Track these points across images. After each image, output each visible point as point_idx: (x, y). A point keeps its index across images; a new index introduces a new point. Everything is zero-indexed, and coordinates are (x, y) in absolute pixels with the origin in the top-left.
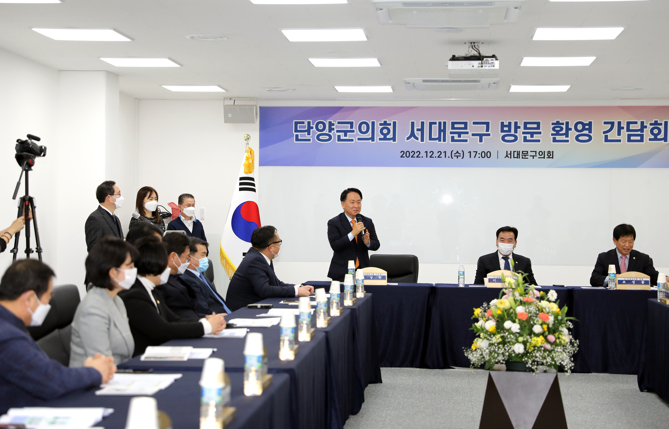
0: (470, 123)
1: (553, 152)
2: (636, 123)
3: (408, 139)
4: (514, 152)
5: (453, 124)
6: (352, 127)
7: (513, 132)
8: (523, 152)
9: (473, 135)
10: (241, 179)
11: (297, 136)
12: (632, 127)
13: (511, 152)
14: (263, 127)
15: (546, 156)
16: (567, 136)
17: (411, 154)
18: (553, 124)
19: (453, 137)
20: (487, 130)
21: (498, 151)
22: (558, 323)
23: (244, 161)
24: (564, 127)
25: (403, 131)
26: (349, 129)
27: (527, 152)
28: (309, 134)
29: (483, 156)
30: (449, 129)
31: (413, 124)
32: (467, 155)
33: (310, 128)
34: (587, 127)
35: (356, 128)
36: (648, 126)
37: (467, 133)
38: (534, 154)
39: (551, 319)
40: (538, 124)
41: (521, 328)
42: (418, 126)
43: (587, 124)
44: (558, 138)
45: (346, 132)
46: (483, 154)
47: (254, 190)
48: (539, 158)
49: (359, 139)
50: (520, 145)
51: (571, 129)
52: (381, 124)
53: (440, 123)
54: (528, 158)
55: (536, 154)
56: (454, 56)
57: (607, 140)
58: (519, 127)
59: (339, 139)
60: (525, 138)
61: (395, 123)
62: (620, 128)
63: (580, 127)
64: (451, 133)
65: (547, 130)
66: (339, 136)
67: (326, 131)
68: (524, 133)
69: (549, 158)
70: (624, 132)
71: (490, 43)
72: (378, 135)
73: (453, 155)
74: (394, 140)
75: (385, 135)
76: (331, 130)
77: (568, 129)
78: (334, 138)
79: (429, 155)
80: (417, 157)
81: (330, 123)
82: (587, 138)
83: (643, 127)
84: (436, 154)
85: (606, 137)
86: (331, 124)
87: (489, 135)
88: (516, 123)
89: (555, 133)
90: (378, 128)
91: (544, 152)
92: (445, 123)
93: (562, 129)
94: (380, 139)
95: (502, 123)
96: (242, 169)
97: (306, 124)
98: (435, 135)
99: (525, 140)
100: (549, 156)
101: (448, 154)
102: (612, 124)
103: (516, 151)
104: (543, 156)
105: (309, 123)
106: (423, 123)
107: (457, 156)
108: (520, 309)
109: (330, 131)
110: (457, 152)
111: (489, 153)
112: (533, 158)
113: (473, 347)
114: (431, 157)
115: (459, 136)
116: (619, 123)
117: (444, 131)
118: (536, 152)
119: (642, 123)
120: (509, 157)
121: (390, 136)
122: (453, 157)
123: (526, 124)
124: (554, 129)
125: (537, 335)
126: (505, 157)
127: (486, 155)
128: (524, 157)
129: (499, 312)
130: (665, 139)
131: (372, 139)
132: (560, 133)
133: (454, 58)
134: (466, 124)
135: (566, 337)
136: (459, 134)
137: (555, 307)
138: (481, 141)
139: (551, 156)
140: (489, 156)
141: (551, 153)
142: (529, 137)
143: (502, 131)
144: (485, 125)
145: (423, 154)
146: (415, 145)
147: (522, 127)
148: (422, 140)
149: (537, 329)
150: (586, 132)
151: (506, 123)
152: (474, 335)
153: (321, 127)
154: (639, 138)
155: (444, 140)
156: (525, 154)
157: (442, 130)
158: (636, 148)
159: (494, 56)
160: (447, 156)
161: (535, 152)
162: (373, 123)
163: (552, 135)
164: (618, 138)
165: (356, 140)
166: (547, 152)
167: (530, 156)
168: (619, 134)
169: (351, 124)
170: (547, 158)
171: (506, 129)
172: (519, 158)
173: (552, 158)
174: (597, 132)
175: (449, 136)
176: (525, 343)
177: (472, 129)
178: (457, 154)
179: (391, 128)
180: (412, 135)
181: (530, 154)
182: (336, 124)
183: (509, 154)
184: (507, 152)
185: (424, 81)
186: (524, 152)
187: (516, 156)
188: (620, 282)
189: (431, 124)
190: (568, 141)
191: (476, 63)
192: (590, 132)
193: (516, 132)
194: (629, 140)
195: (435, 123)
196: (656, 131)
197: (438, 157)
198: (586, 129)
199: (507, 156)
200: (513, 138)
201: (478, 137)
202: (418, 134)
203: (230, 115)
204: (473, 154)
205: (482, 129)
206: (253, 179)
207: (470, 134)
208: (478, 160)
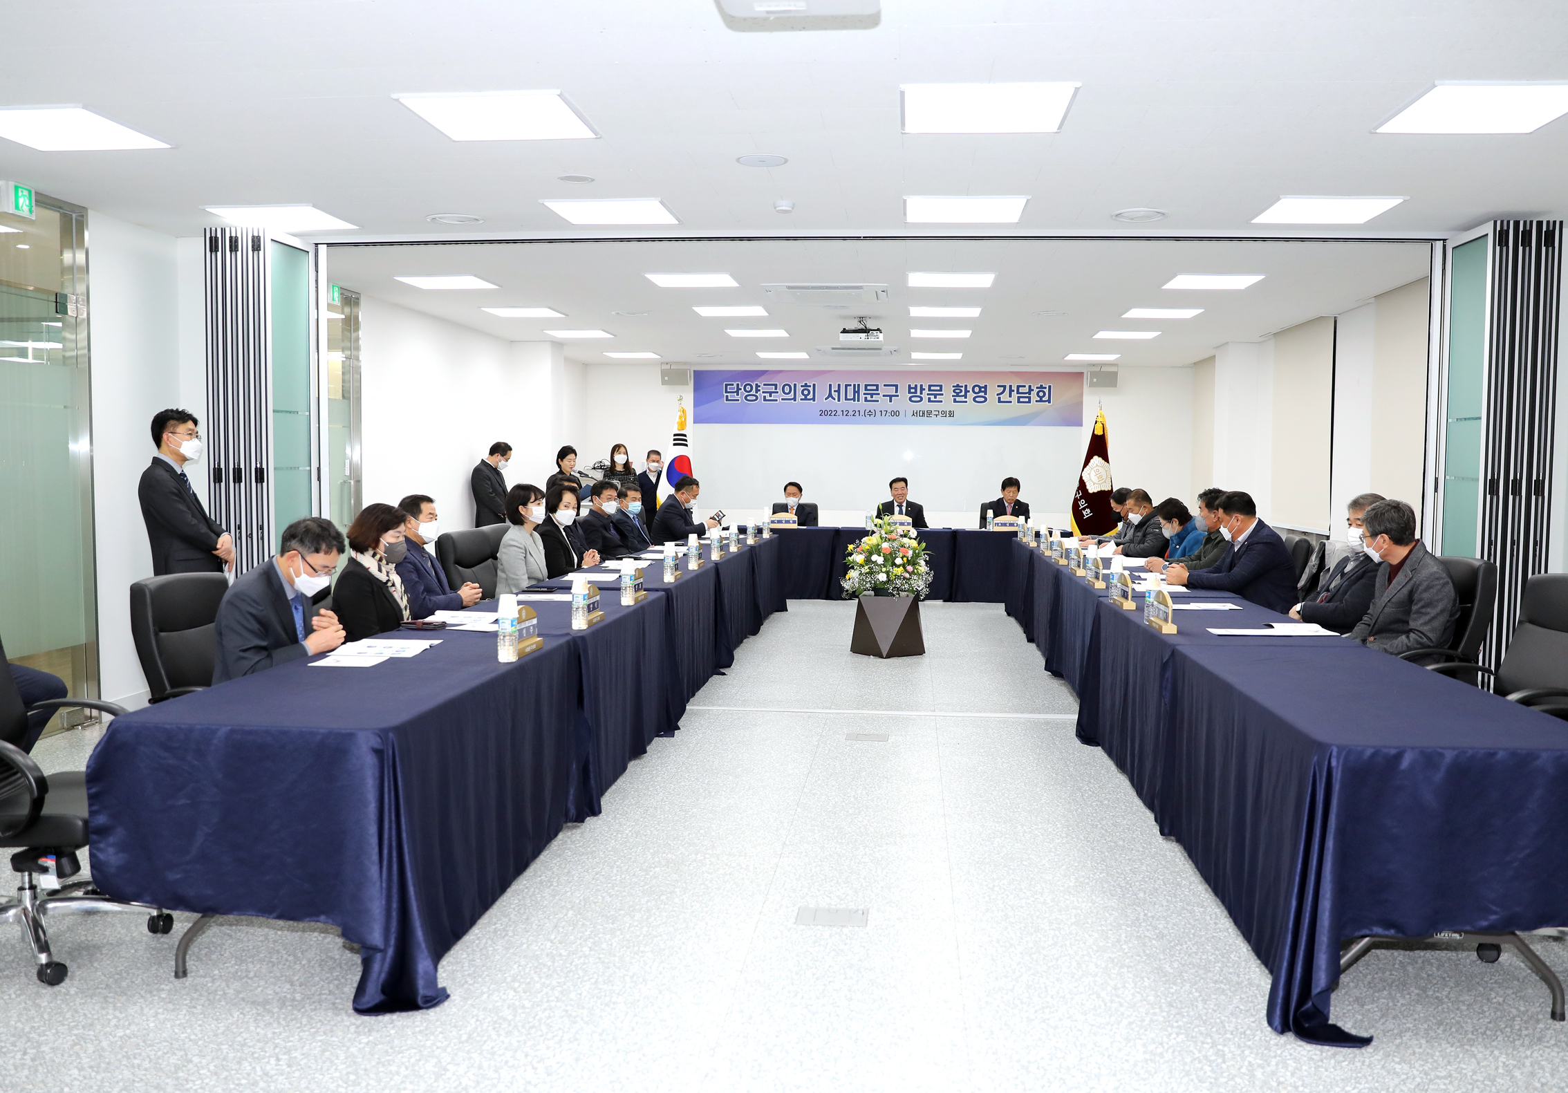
0: (881, 386)
1: (953, 411)
2: (1025, 386)
3: (826, 399)
4: (920, 411)
5: (866, 386)
6: (776, 389)
7: (918, 394)
8: (927, 411)
9: (884, 396)
10: (675, 435)
11: (727, 396)
12: (1021, 390)
13: (917, 411)
14: (696, 389)
15: (948, 415)
16: (966, 398)
17: (829, 413)
18: (953, 387)
19: (866, 398)
20: (896, 392)
21: (906, 410)
22: (916, 555)
23: (677, 419)
24: (963, 389)
25: (822, 393)
26: (774, 390)
27: (931, 411)
28: (738, 395)
29: (893, 415)
30: (862, 391)
31: (830, 385)
32: (878, 414)
33: (738, 389)
34: (983, 390)
35: (779, 390)
36: (1035, 389)
37: (879, 394)
38: (937, 413)
39: (910, 553)
40: (941, 386)
41: (885, 560)
42: (835, 388)
43: (983, 388)
44: (958, 399)
45: (771, 393)
46: (892, 413)
47: (686, 445)
48: (941, 417)
49: (782, 399)
50: (925, 405)
51: (969, 391)
52: (802, 386)
53: (854, 385)
54: (932, 417)
55: (939, 413)
56: (844, 329)
57: (1000, 401)
58: (924, 390)
59: (765, 400)
60: (929, 398)
61: (814, 385)
62: (1011, 391)
63: (977, 389)
64: (864, 394)
65: (948, 393)
66: (765, 397)
67: (753, 392)
68: (928, 394)
69: (950, 416)
70: (1014, 394)
71: (876, 318)
72: (800, 396)
74: (814, 401)
75: (806, 396)
77: (967, 391)
78: (761, 399)
79: (845, 413)
80: (834, 415)
82: (983, 399)
83: (1031, 390)
84: (851, 413)
85: (999, 398)
86: (757, 386)
87: (898, 396)
88: (921, 386)
89: (955, 394)
90: (799, 389)
91: (946, 411)
92: (859, 385)
93: (961, 391)
94: (801, 399)
95: (909, 386)
96: (676, 426)
97: (735, 386)
98: (850, 396)
99: (930, 400)
101: (862, 413)
102: (1005, 387)
104: (945, 415)
105: (738, 385)
106: (839, 385)
107: (870, 415)
108: (885, 545)
109: (756, 392)
110: (870, 411)
112: (937, 417)
113: (847, 577)
114: (846, 415)
115: (872, 397)
116: (1011, 386)
118: (939, 411)
119: (1030, 386)
120: (915, 416)
121: (810, 396)
122: (865, 415)
123: (930, 386)
124: (954, 391)
125: (898, 566)
126: (912, 416)
127: (895, 413)
128: (928, 415)
129: (868, 547)
130: (1049, 401)
131: (795, 399)
132: (960, 394)
133: (844, 331)
134: (877, 386)
135: (923, 568)
136: (872, 395)
137: (914, 543)
138: (891, 401)
139: (952, 415)
140: (897, 415)
141: (952, 413)
142: (932, 398)
143: (910, 392)
144: (894, 388)
145: (839, 413)
146: (833, 404)
147: (927, 389)
148: (839, 400)
149: (898, 561)
150: (982, 394)
151: (913, 386)
152: (847, 568)
153: (748, 388)
154: (1027, 400)
155: (858, 401)
156: (929, 413)
157: (857, 392)
158: (1025, 409)
159: (878, 330)
160: (861, 415)
162: (795, 385)
163: (953, 396)
164: (1009, 399)
165: (779, 400)
166: (949, 412)
167: (934, 415)
168: (1010, 396)
169: (776, 385)
170: (948, 417)
171: (913, 390)
172: (924, 417)
174: (992, 394)
175: (862, 397)
176: (887, 573)
177: (883, 390)
178: (870, 413)
179: (811, 389)
180: (830, 395)
181: (933, 413)
182: (762, 385)
183: (915, 413)
184: (913, 411)
185: (833, 349)
187: (921, 414)
188: (997, 524)
189: (846, 386)
190: (966, 402)
191: (863, 335)
192: (986, 394)
193: (921, 393)
194: (1019, 402)
195: (850, 385)
196: (1041, 394)
197: (853, 415)
198: (982, 392)
200: (918, 399)
201: (888, 398)
202: (835, 395)
203: (666, 378)
204: (884, 413)
205: (892, 391)
206: (685, 436)
207: (881, 395)
208: (888, 418)
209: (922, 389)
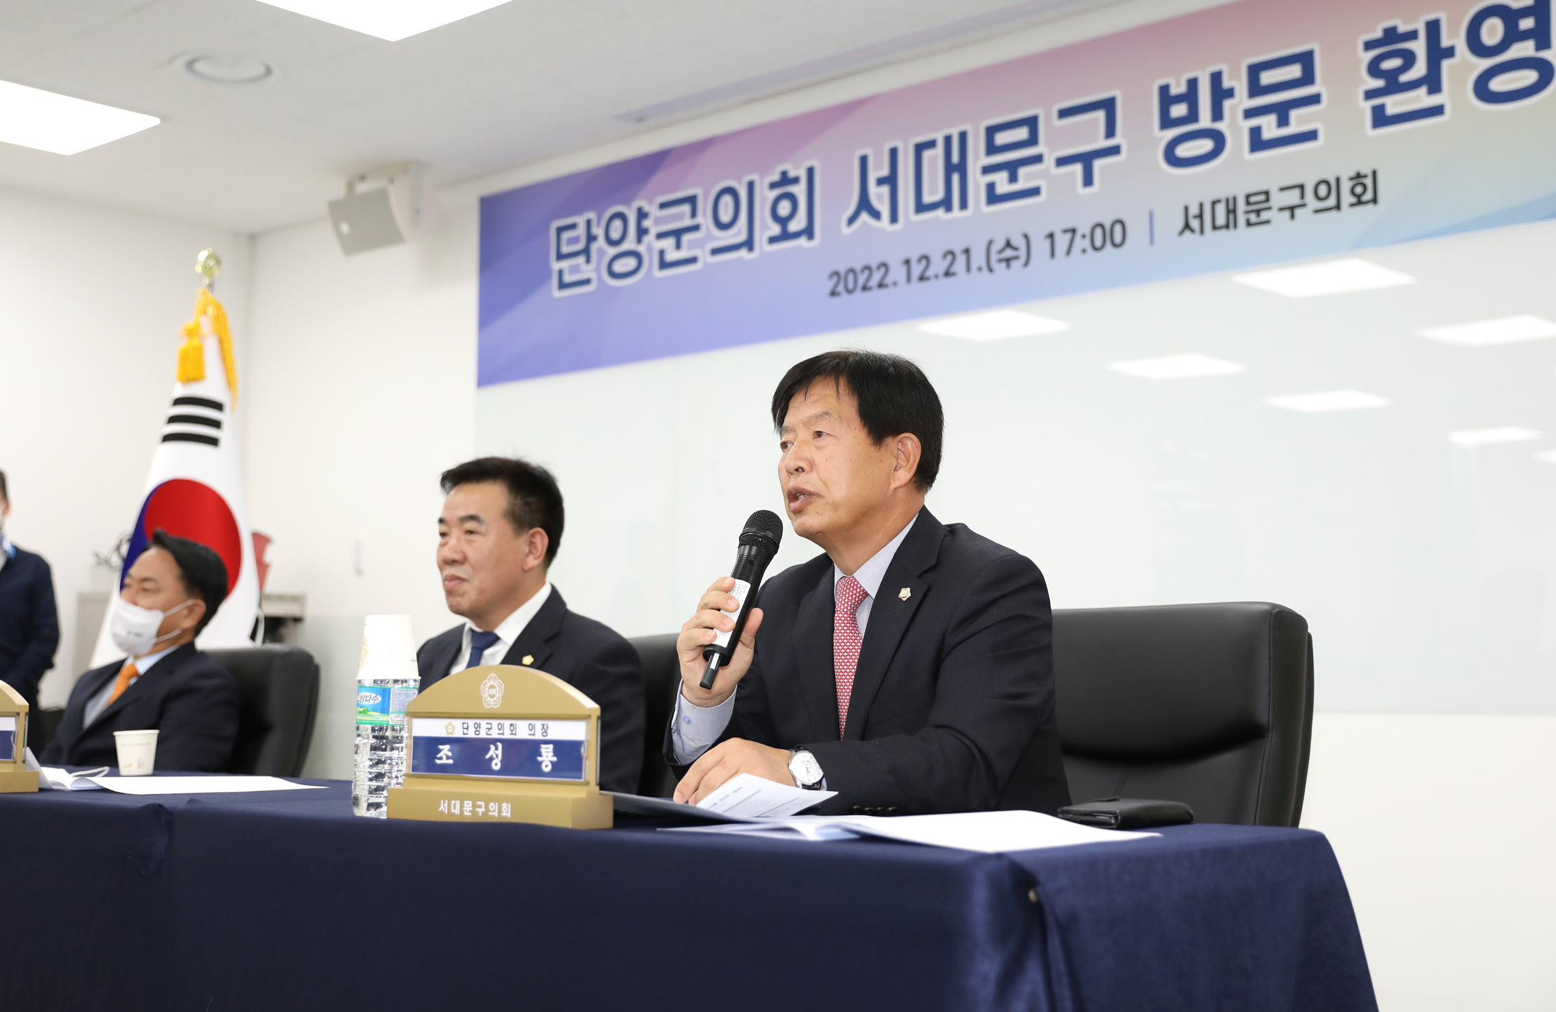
0: (1048, 116)
1: (1374, 173)
3: (851, 220)
4: (1214, 203)
5: (991, 131)
6: (695, 214)
8: (1248, 196)
9: (1061, 162)
11: (562, 273)
13: (1201, 206)
15: (1347, 199)
16: (1436, 87)
17: (862, 279)
18: (1369, 45)
19: (991, 187)
20: (1110, 132)
21: (1151, 214)
24: (1419, 47)
25: (837, 197)
26: (687, 222)
27: (1267, 193)
28: (589, 260)
29: (1098, 242)
30: (978, 158)
31: (864, 160)
32: (1040, 247)
33: (591, 238)
34: (1527, 24)
35: (704, 215)
37: (1038, 159)
38: (1293, 197)
40: (1306, 59)
42: (878, 170)
43: (1524, 12)
44: (1394, 104)
45: (679, 236)
46: (1098, 232)
48: (1317, 211)
49: (715, 252)
50: (1236, 171)
51: (1450, 52)
52: (773, 186)
53: (948, 140)
54: (1268, 222)
55: (1302, 196)
58: (1230, 93)
59: (663, 263)
60: (1256, 131)
61: (810, 171)
63: (1492, 32)
64: (987, 170)
65: (1344, 82)
66: (661, 253)
68: (1250, 113)
69: (1360, 203)
72: (765, 228)
73: (994, 257)
74: (811, 236)
75: (784, 222)
76: (642, 232)
77: (1438, 53)
78: (651, 261)
79: (917, 270)
80: (881, 285)
81: (640, 211)
82: (1529, 76)
84: (938, 266)
86: (642, 215)
87: (1115, 150)
88: (1216, 78)
89: (1379, 83)
90: (764, 199)
91: (1338, 180)
92: (963, 136)
93: (1409, 59)
94: (773, 240)
95: (1164, 90)
97: (583, 228)
98: (934, 189)
99: (1258, 142)
100: (1359, 197)
101: (978, 258)
103: (1219, 201)
104: (1332, 201)
105: (591, 224)
106: (894, 153)
107: (1008, 261)
109: (639, 241)
110: (1008, 244)
111: (1118, 229)
112: (1292, 216)
114: (922, 278)
115: (1014, 178)
117: (962, 168)
118: (1302, 187)
120: (1193, 231)
121: (798, 222)
122: (994, 264)
124: (1374, 69)
126: (1181, 233)
127: (1108, 236)
128: (1253, 218)
131: (749, 244)
132: (1404, 78)
134: (1032, 123)
136: (1017, 169)
138: (1088, 180)
139: (1368, 196)
140: (1118, 239)
141: (1368, 182)
142: (1269, 127)
143: (1167, 122)
144: (1100, 115)
145: (897, 272)
146: (871, 240)
147: (1242, 86)
148: (894, 218)
150: (1525, 49)
153: (616, 229)
155: (964, 205)
156: (1258, 204)
157: (956, 167)
160: (974, 266)
161: (1297, 192)
162: (751, 186)
163: (1370, 94)
165: (705, 258)
166: (1351, 179)
167: (1281, 209)
169: (694, 201)
170: (1352, 205)
171: (1179, 110)
172: (1235, 226)
173: (1375, 200)
175: (977, 182)
177: (1055, 138)
178: (1009, 253)
179: (799, 190)
180: (865, 204)
181: (1278, 200)
182: (652, 209)
183: (1195, 217)
184: (1186, 209)
186: (1253, 199)
187: (1221, 220)
189: (920, 148)
190: (1438, 110)
192: (1543, 42)
193: (1217, 115)
195: (931, 144)
197: (947, 274)
198: (1525, 36)
199: (1187, 226)
200: (1206, 145)
201: (1078, 168)
202: (880, 198)
204: (1062, 241)
205: (1092, 132)
206: (218, 406)
207: (1050, 160)
208: (1085, 262)
209: (1220, 94)
